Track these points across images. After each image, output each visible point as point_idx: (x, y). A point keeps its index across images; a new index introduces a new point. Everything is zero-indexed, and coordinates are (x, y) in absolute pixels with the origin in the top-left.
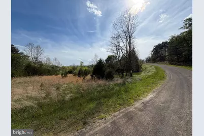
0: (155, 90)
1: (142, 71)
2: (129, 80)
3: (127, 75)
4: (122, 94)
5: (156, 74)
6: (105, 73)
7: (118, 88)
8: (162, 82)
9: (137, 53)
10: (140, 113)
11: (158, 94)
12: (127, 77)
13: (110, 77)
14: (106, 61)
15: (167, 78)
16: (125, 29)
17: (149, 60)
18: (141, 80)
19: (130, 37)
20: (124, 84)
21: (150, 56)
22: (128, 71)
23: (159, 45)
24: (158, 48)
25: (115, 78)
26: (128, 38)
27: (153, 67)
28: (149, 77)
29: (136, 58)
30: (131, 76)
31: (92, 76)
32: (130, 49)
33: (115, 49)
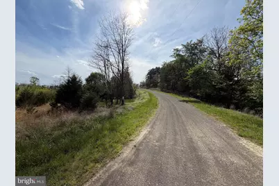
0: (148, 122)
1: (135, 98)
2: (120, 110)
3: (117, 103)
4: (104, 136)
5: (150, 101)
6: (82, 100)
7: (99, 126)
8: (156, 111)
9: (131, 75)
10: (129, 170)
11: (152, 127)
12: (117, 106)
13: (89, 106)
14: (87, 80)
15: (159, 106)
16: (118, 38)
17: (144, 85)
18: (134, 109)
19: (124, 51)
20: (111, 116)
21: (145, 80)
22: (119, 97)
23: (153, 69)
24: (152, 73)
25: (99, 108)
26: (121, 51)
27: (147, 93)
28: (143, 105)
29: (130, 81)
30: (123, 104)
31: (54, 105)
32: (123, 68)
33: (102, 64)
